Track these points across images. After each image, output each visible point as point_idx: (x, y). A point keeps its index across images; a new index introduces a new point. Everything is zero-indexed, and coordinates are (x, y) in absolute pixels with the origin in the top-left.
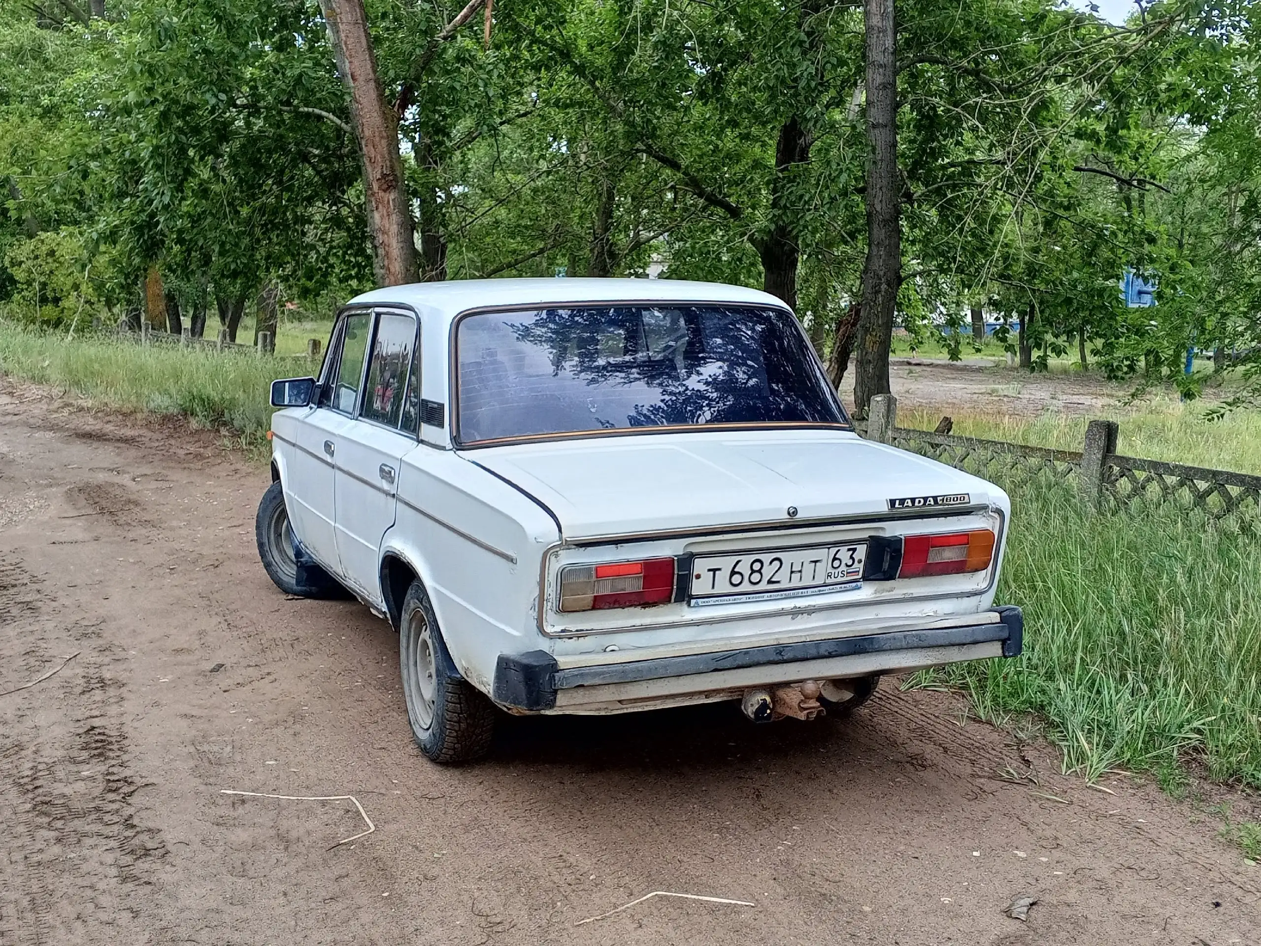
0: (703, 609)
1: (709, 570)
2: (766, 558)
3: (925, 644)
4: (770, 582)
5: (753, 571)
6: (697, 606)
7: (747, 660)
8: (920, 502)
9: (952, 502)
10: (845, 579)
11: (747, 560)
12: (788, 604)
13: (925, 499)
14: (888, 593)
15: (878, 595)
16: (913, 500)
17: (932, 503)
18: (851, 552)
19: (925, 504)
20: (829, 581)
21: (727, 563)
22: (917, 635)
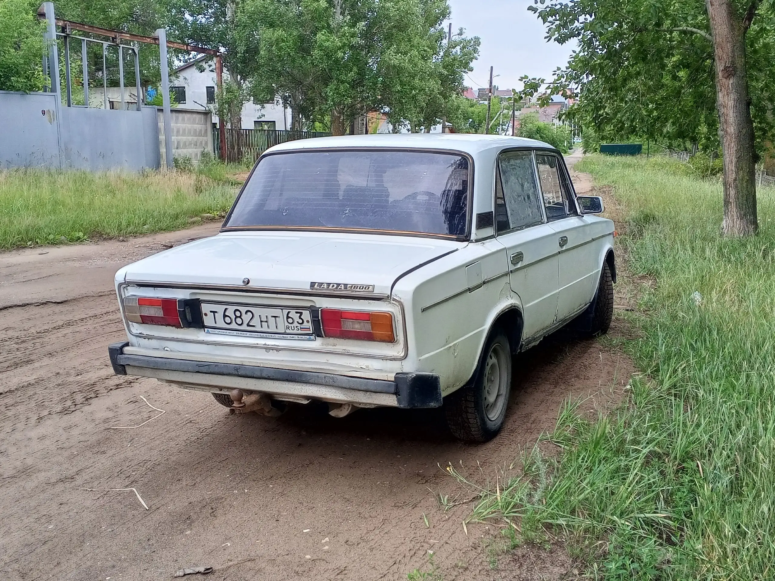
0: (212, 335)
1: (211, 312)
2: (243, 309)
3: (336, 384)
4: (248, 325)
5: (236, 317)
6: (208, 332)
7: (216, 370)
8: (333, 286)
9: (358, 290)
10: (300, 332)
11: (231, 309)
12: (261, 342)
13: (338, 285)
14: (332, 347)
15: (324, 347)
16: (329, 284)
17: (343, 288)
18: (299, 314)
19: (336, 288)
20: (288, 331)
21: (220, 309)
22: (333, 377)
